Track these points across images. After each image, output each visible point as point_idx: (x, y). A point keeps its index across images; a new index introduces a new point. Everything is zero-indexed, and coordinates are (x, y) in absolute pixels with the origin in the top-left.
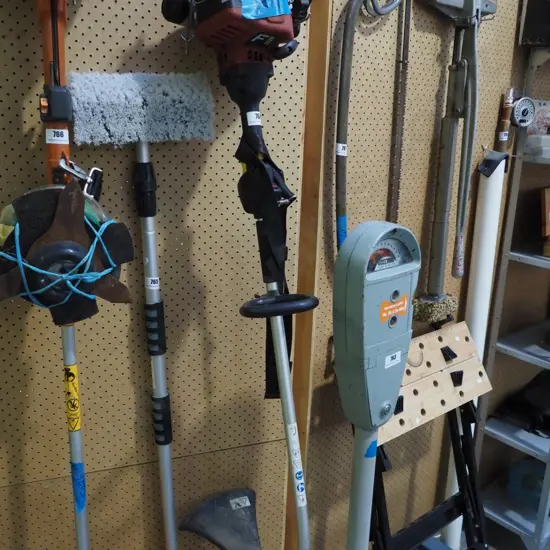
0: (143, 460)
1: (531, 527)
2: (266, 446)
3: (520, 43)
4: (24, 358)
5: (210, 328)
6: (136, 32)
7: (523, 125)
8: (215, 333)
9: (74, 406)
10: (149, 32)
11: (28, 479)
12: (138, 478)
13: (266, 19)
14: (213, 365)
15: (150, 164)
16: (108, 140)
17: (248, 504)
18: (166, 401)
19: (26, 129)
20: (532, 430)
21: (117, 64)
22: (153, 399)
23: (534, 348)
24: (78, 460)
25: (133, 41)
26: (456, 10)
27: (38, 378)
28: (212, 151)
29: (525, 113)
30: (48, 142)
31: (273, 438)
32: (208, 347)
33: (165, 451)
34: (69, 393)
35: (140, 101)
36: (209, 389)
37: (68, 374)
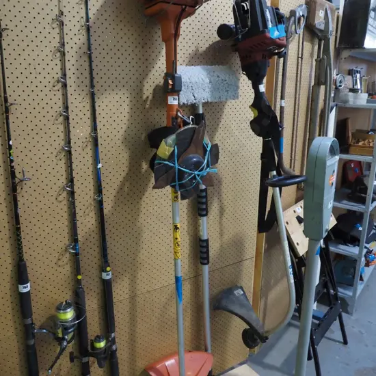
0: (192, 276)
1: (351, 294)
2: (245, 262)
3: (337, 46)
4: (139, 224)
5: (223, 201)
6: (195, 44)
7: (340, 88)
8: (225, 203)
9: (179, 245)
10: (201, 45)
11: (139, 292)
12: (189, 286)
13: (279, 39)
14: (224, 220)
15: (203, 114)
16: (194, 101)
17: (242, 293)
18: (207, 241)
19: (145, 97)
20: (345, 243)
21: (187, 61)
22: (201, 240)
23: (345, 202)
24: (179, 275)
25: (194, 49)
26: (321, 31)
27: (145, 235)
28: (226, 106)
29: (340, 82)
30: (169, 103)
31: (248, 257)
32: (222, 211)
33: (206, 268)
34: (177, 239)
35: (208, 81)
36: (221, 234)
37: (176, 228)
